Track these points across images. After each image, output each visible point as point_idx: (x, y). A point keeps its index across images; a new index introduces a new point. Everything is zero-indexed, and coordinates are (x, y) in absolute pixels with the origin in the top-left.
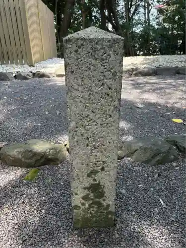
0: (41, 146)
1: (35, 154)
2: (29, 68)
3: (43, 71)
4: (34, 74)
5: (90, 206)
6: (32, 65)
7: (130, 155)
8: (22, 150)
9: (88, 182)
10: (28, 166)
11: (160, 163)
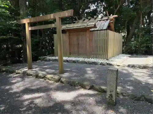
0: (103, 87)
1: (101, 89)
2: (106, 60)
3: (111, 63)
4: (107, 64)
5: (110, 99)
6: (108, 60)
7: (128, 96)
8: (99, 87)
9: (110, 93)
10: (99, 91)
11: (136, 100)
